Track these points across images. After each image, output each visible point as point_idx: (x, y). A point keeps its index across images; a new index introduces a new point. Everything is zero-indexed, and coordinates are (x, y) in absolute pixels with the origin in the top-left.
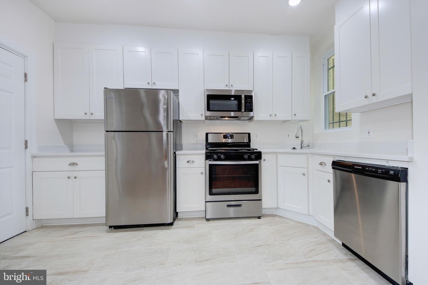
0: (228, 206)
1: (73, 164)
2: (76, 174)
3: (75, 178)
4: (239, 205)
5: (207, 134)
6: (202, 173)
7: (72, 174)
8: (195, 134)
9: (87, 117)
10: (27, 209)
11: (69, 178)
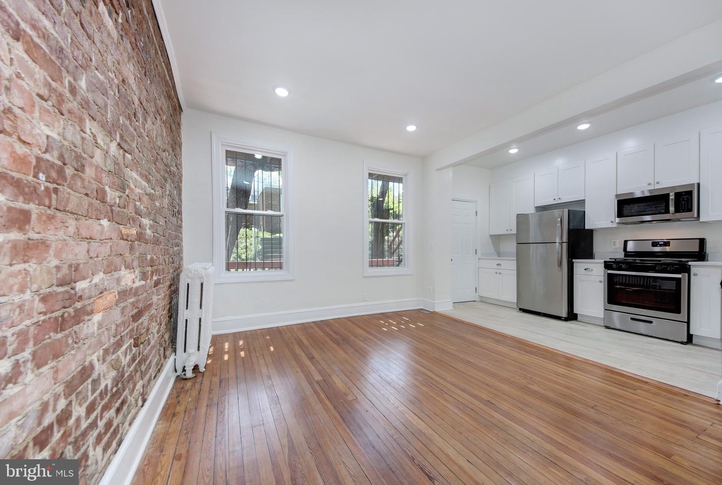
0: (632, 319)
1: (498, 265)
2: (500, 271)
3: (500, 273)
4: (651, 322)
5: (626, 242)
6: (601, 282)
7: (499, 271)
8: (613, 241)
9: (508, 233)
10: (476, 288)
11: (496, 273)
